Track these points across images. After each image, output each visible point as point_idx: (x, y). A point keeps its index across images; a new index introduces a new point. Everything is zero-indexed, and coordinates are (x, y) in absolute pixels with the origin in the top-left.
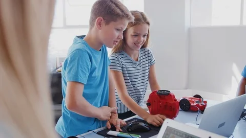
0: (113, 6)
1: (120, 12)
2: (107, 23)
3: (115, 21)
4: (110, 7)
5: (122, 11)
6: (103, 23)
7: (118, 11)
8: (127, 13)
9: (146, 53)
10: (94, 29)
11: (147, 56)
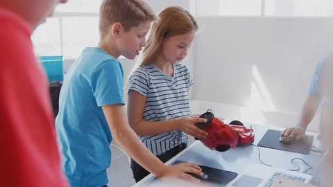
0: (134, 7)
1: (143, 14)
2: (127, 29)
3: (137, 25)
4: (129, 8)
5: (145, 12)
6: (122, 32)
7: (140, 12)
8: (152, 14)
9: (182, 70)
10: (108, 37)
11: (183, 73)
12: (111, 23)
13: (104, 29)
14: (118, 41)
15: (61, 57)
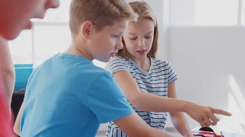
1: (118, 11)
2: (99, 28)
3: (110, 24)
6: (92, 29)
7: (115, 9)
9: (162, 65)
10: (79, 38)
11: (162, 69)
12: (81, 22)
13: (74, 29)
14: (89, 41)
15: (31, 65)
